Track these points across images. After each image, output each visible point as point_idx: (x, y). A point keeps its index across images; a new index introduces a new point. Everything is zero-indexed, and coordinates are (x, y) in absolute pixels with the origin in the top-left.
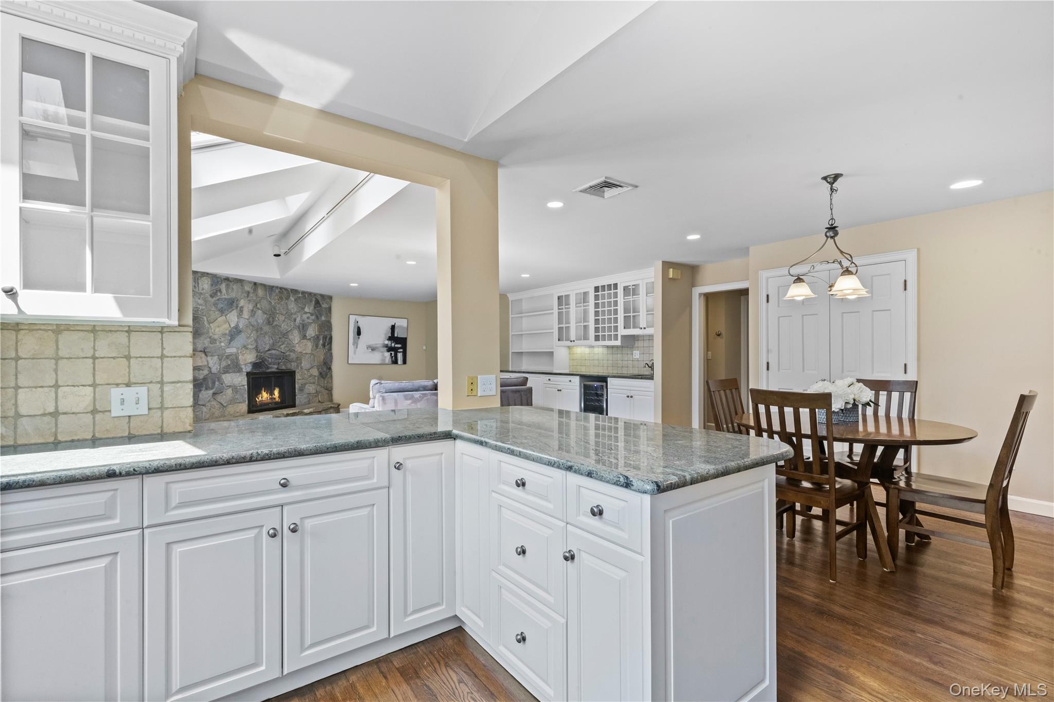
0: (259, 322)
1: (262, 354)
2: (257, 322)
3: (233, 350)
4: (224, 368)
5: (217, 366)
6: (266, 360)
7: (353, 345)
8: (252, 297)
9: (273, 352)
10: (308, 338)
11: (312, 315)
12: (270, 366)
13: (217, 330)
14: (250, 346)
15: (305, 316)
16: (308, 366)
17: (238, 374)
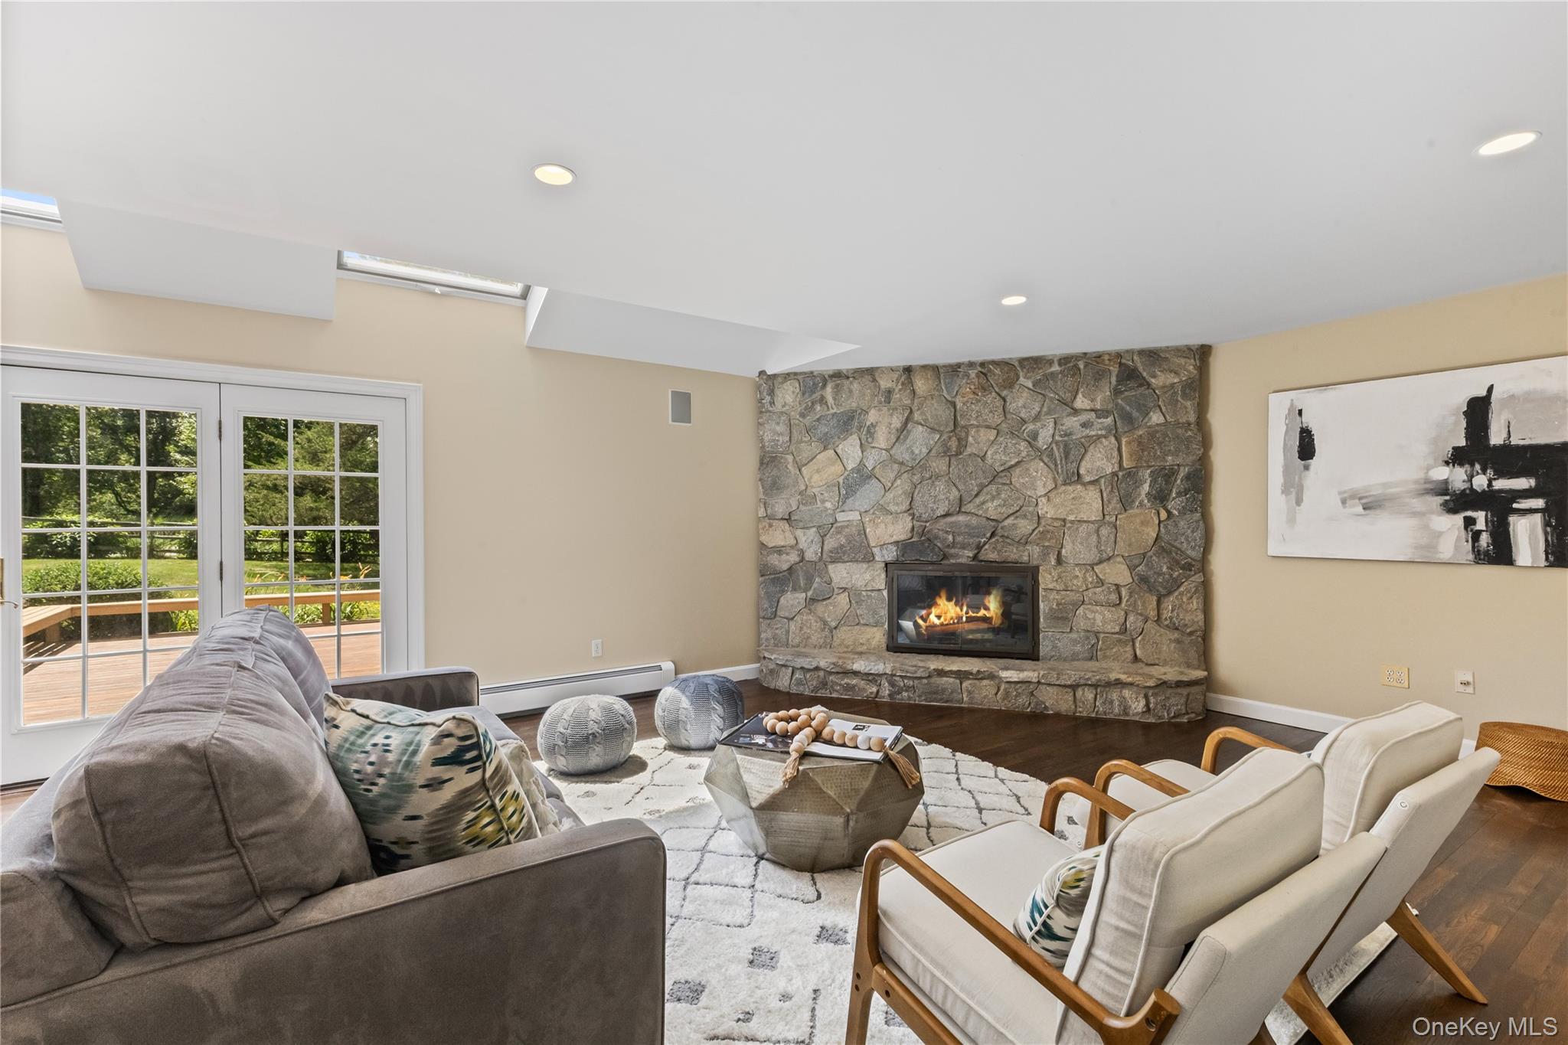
0: (917, 452)
1: (928, 524)
2: (913, 452)
3: (854, 516)
4: (831, 552)
5: (816, 547)
6: (936, 537)
7: (1286, 491)
8: (901, 400)
9: (961, 518)
10: (1087, 479)
11: (1101, 413)
12: (953, 551)
13: (816, 477)
14: (893, 508)
15: (1072, 423)
16: (1089, 556)
17: (865, 566)
